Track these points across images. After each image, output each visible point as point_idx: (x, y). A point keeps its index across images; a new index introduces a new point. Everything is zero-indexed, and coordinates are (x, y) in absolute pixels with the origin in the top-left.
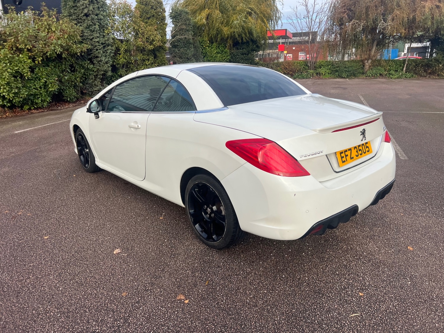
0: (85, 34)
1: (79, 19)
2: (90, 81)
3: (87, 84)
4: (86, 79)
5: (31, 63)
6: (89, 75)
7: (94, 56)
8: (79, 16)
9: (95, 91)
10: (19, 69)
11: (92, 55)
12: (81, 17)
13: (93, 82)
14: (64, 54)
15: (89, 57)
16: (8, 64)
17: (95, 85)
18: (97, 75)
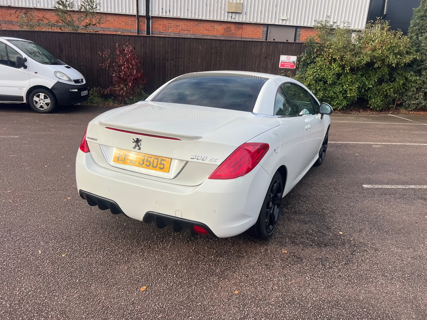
0: (423, 45)
1: (422, 29)
2: (410, 94)
3: (406, 96)
4: (406, 90)
5: (339, 70)
6: (410, 86)
7: (425, 68)
8: (423, 25)
9: (413, 104)
10: (324, 75)
11: (422, 66)
12: (425, 27)
13: (413, 94)
14: (376, 64)
15: (418, 68)
16: (319, 71)
17: (415, 98)
18: (421, 88)
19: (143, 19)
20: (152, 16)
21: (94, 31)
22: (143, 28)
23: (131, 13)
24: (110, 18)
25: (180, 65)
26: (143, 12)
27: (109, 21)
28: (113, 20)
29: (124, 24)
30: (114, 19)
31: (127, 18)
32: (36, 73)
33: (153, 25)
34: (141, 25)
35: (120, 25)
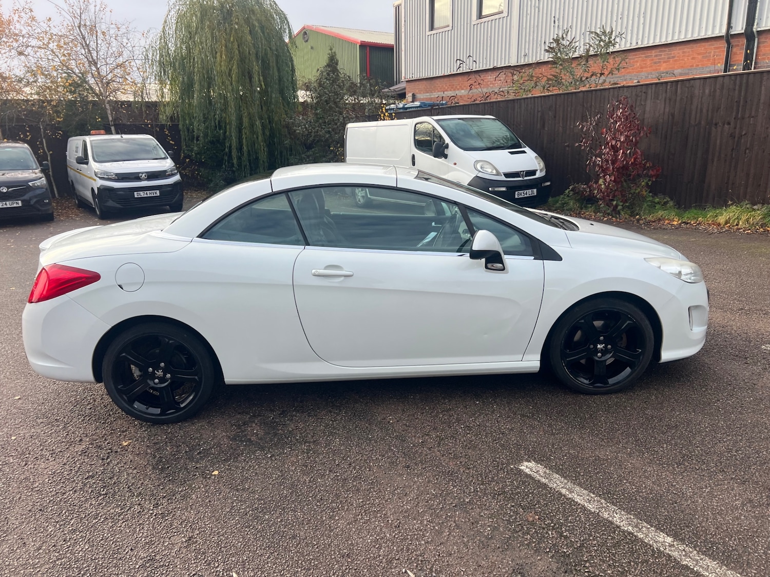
19: (740, 39)
20: (759, 29)
21: (611, 83)
22: (738, 59)
23: (717, 33)
24: (676, 51)
25: (743, 134)
26: (739, 27)
27: (673, 57)
28: (681, 53)
29: (700, 57)
30: (684, 52)
31: (707, 44)
32: (455, 164)
33: (762, 49)
34: (736, 54)
35: (694, 61)
